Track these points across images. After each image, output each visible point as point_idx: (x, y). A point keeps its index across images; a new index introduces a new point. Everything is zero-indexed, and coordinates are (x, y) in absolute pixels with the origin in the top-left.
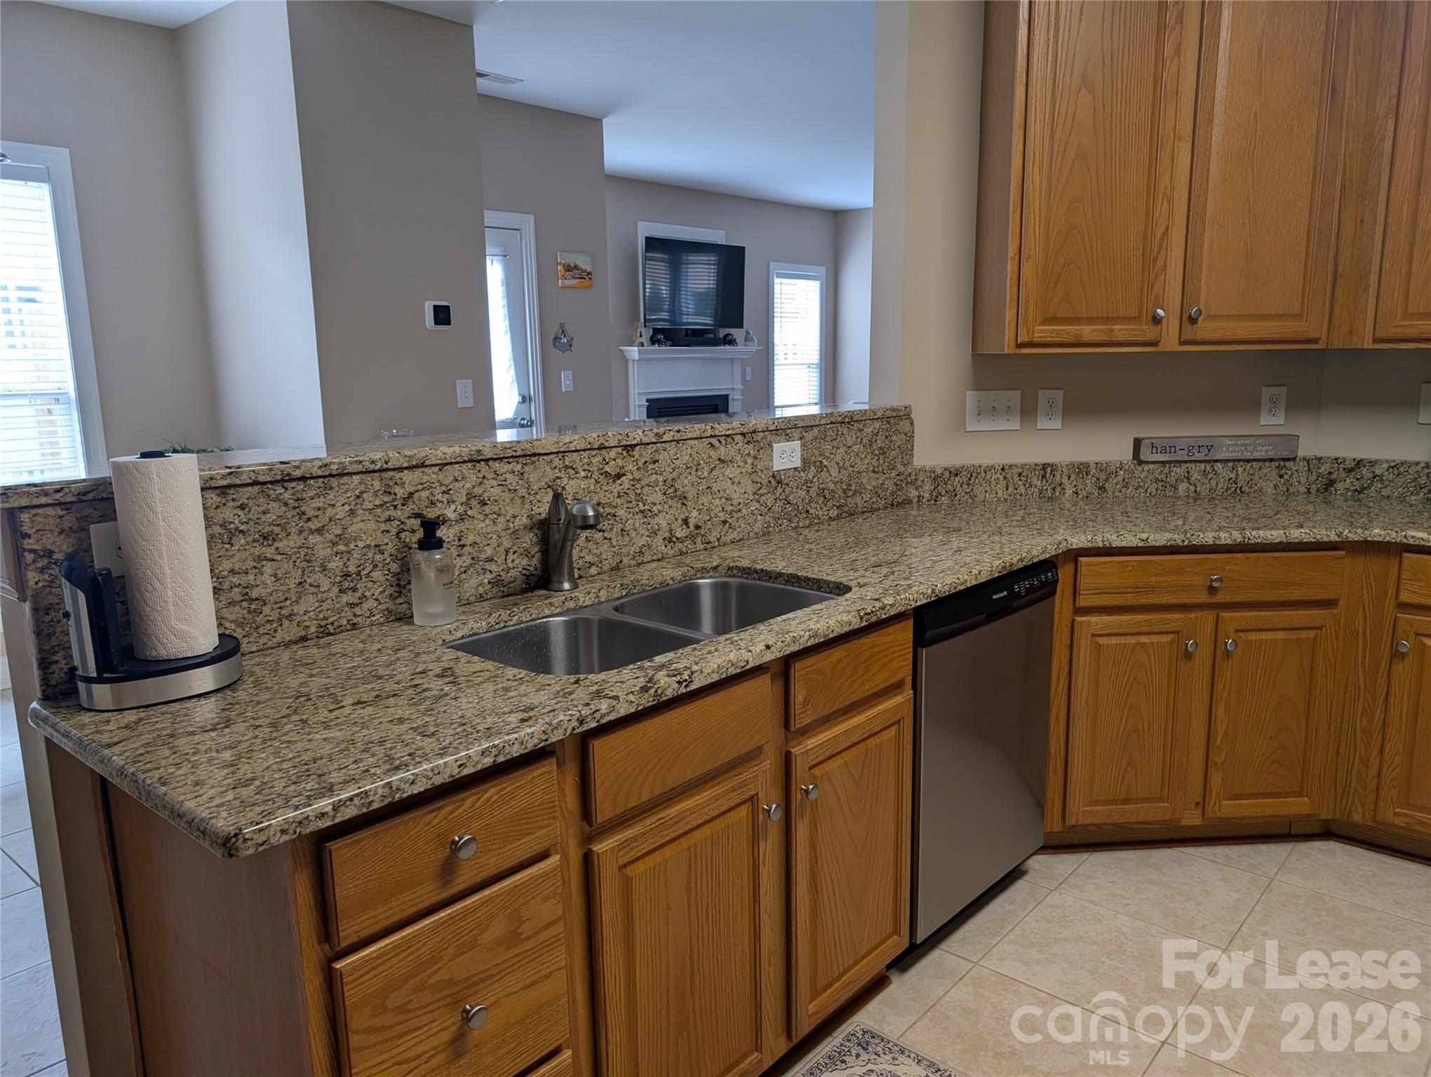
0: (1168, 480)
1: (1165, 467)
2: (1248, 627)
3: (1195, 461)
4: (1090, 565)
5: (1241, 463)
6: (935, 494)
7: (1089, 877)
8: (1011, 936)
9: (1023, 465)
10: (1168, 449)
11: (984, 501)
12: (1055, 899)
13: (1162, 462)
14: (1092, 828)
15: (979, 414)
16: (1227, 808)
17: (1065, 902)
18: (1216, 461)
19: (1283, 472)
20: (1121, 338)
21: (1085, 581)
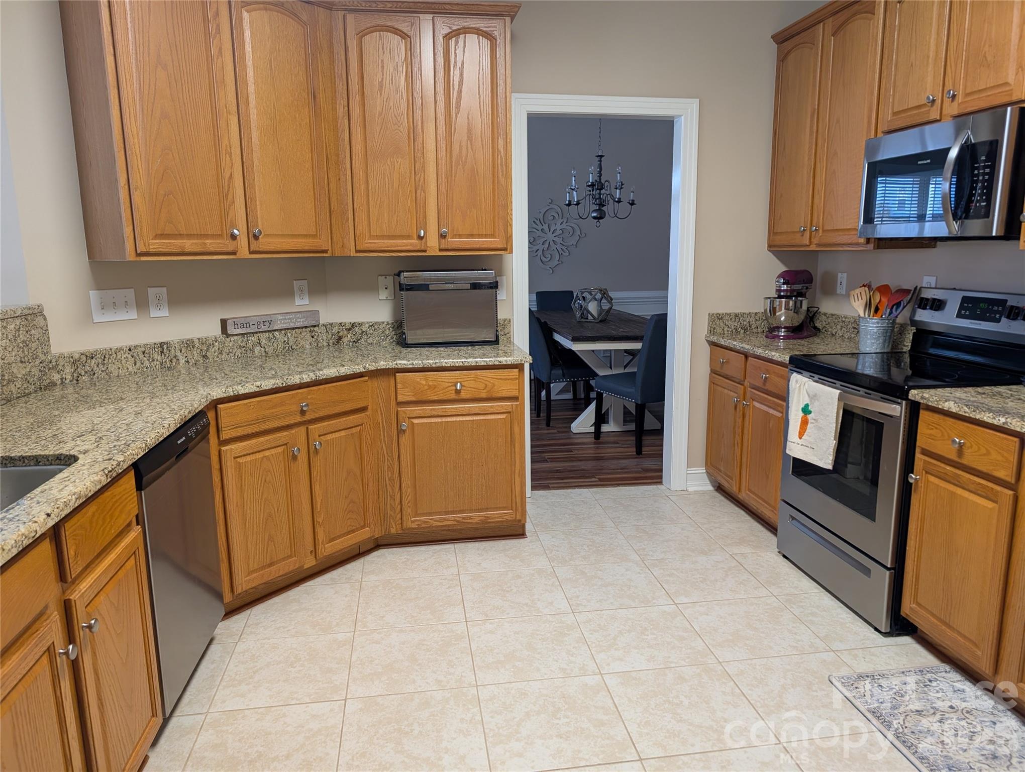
0: (248, 346)
1: (244, 337)
2: (325, 432)
3: (262, 332)
4: (226, 409)
5: (289, 331)
6: (75, 375)
7: (257, 624)
8: (223, 684)
9: (145, 345)
10: (245, 325)
11: (118, 376)
12: (241, 647)
13: (242, 334)
14: (251, 591)
15: (102, 309)
16: (328, 549)
17: (249, 646)
18: (275, 330)
19: (313, 334)
20: (212, 249)
21: (224, 421)
